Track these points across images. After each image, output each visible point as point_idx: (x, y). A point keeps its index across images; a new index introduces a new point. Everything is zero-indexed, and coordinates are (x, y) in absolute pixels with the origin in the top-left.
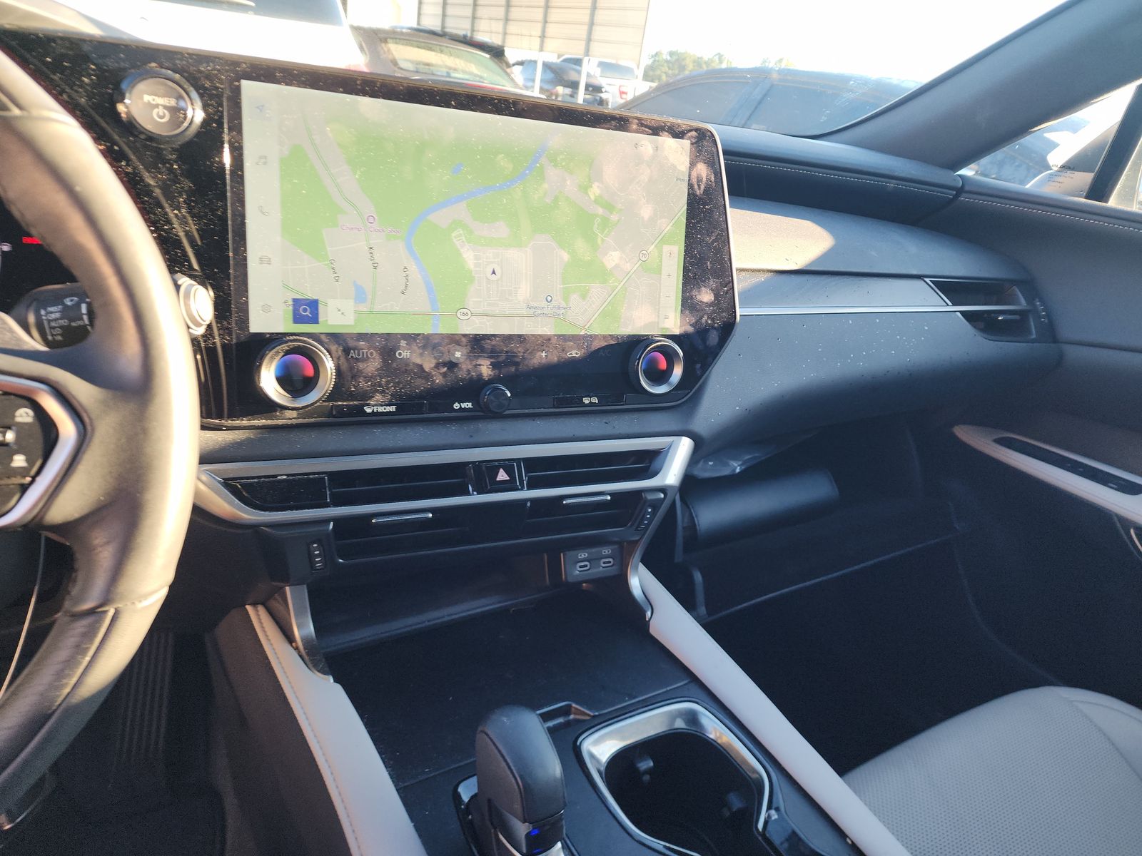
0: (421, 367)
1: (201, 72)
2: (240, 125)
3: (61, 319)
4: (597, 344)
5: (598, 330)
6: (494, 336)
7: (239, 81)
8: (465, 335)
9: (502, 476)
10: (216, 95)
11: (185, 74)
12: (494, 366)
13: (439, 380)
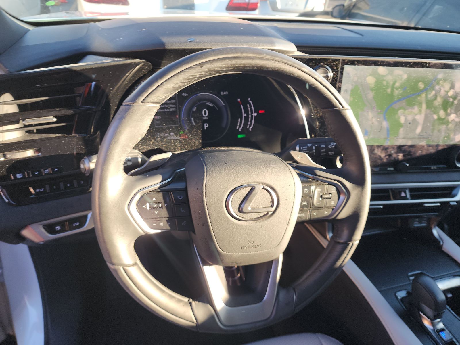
0: (380, 156)
1: (334, 64)
2: (342, 80)
3: (307, 150)
4: (440, 148)
5: (441, 143)
6: (406, 145)
7: (344, 66)
8: (396, 146)
9: (403, 194)
10: (337, 71)
11: (330, 66)
12: (404, 156)
13: (385, 160)
